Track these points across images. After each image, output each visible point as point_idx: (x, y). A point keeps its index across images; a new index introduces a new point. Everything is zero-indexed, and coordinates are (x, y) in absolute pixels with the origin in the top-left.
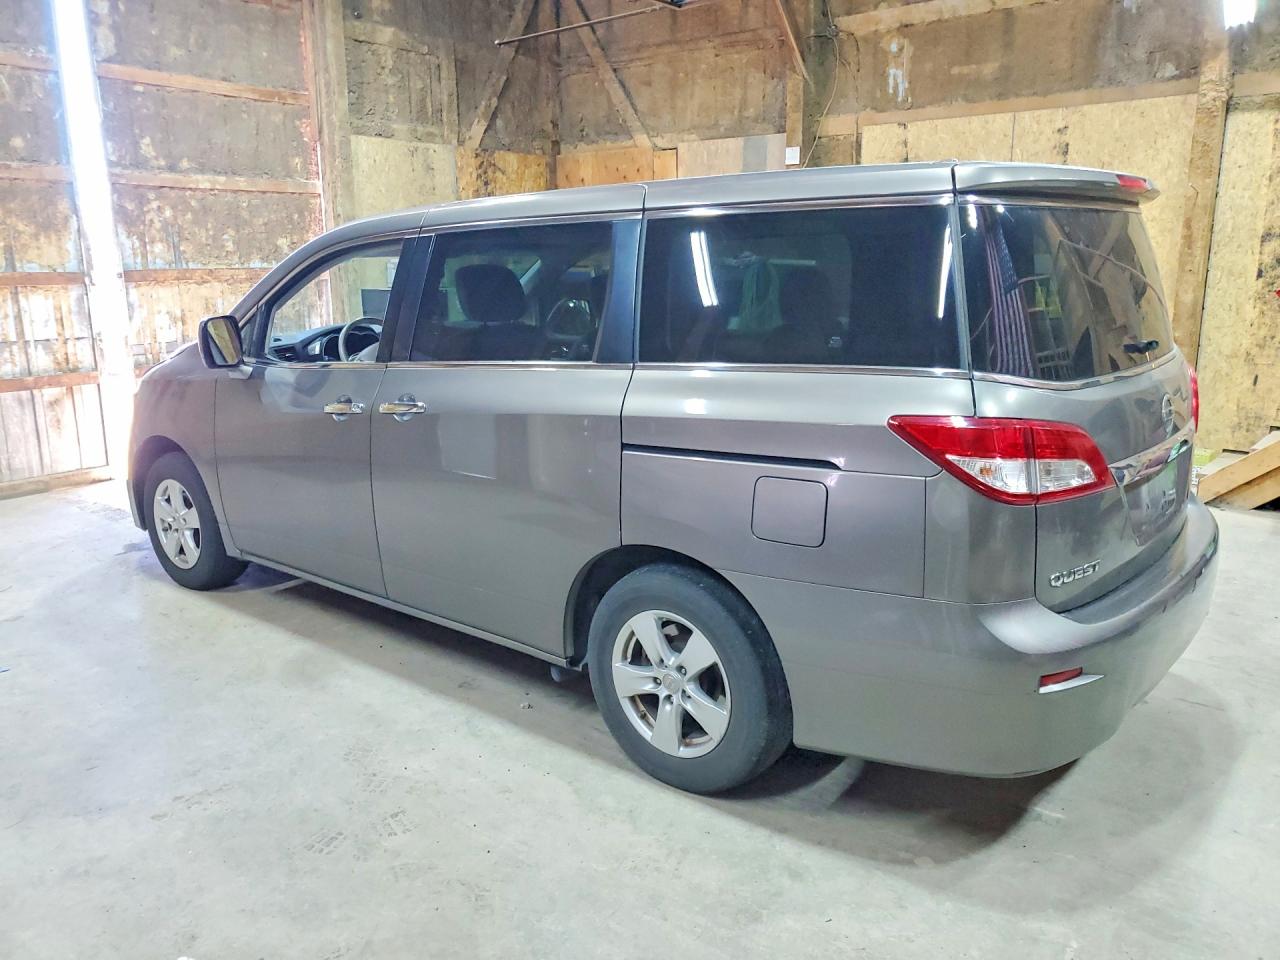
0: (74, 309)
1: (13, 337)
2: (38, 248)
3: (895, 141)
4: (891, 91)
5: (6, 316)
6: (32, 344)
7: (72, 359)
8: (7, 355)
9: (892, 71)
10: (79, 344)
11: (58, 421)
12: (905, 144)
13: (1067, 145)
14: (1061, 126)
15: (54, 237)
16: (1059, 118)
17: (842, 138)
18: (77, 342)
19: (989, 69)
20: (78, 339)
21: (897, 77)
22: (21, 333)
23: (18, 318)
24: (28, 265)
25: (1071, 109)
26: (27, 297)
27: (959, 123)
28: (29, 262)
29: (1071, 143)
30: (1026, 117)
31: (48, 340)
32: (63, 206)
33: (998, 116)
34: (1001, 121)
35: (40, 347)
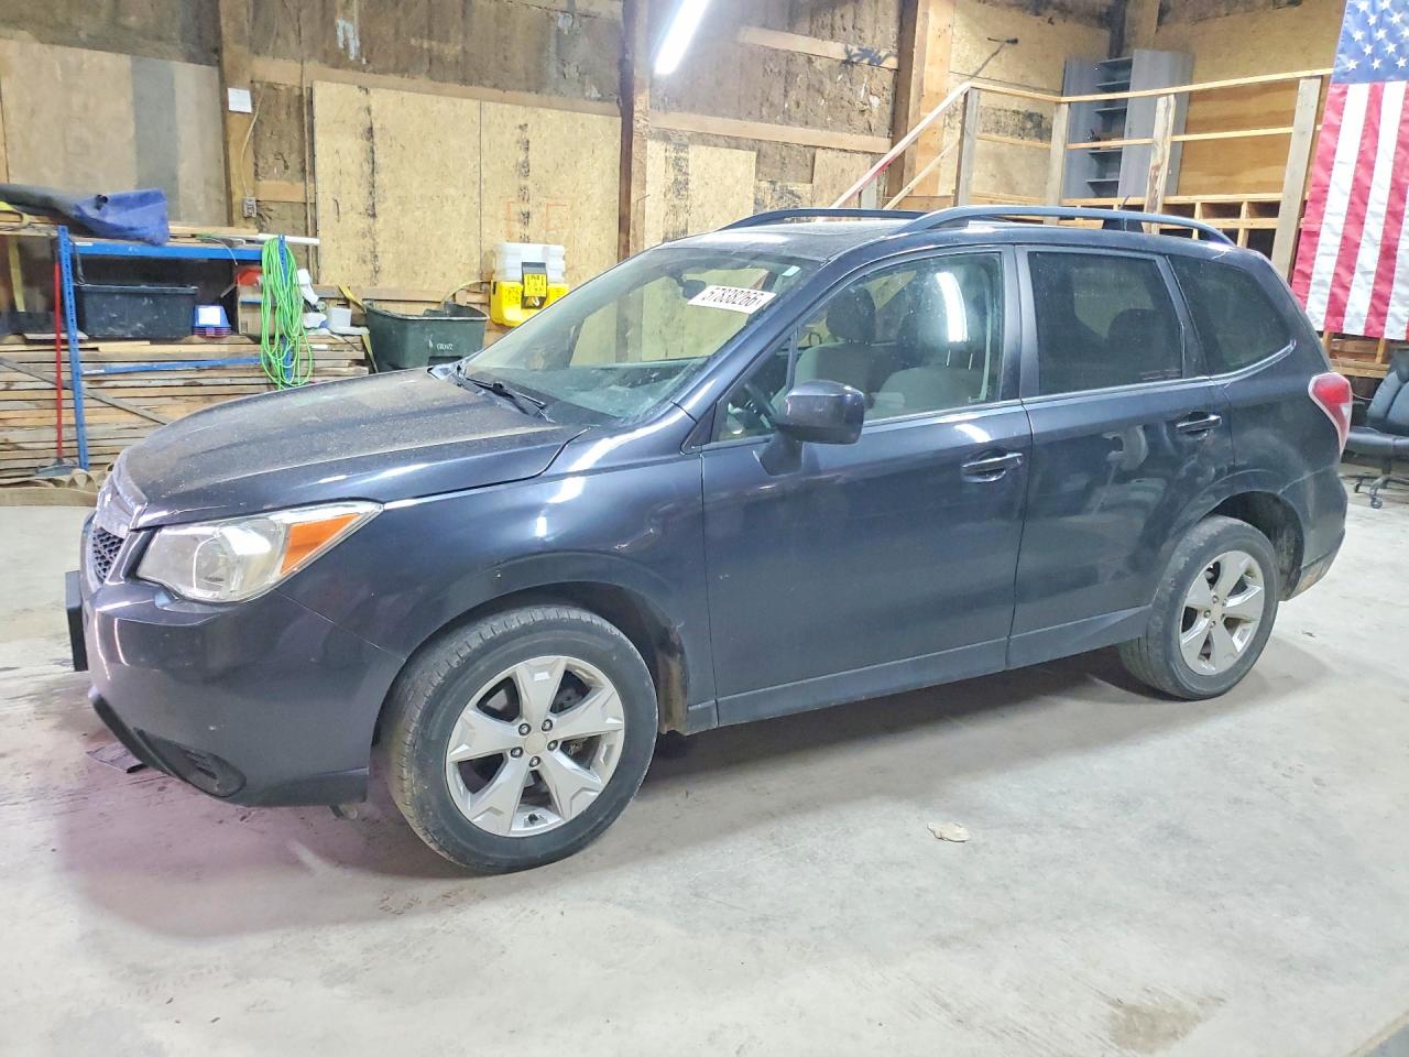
3: (357, 105)
4: (341, 45)
9: (340, 23)
12: (369, 111)
13: (528, 142)
14: (522, 123)
16: (521, 114)
17: (282, 88)
19: (451, 50)
21: (347, 30)
25: (529, 109)
27: (428, 100)
29: (531, 140)
30: (491, 107)
33: (466, 102)
34: (468, 106)
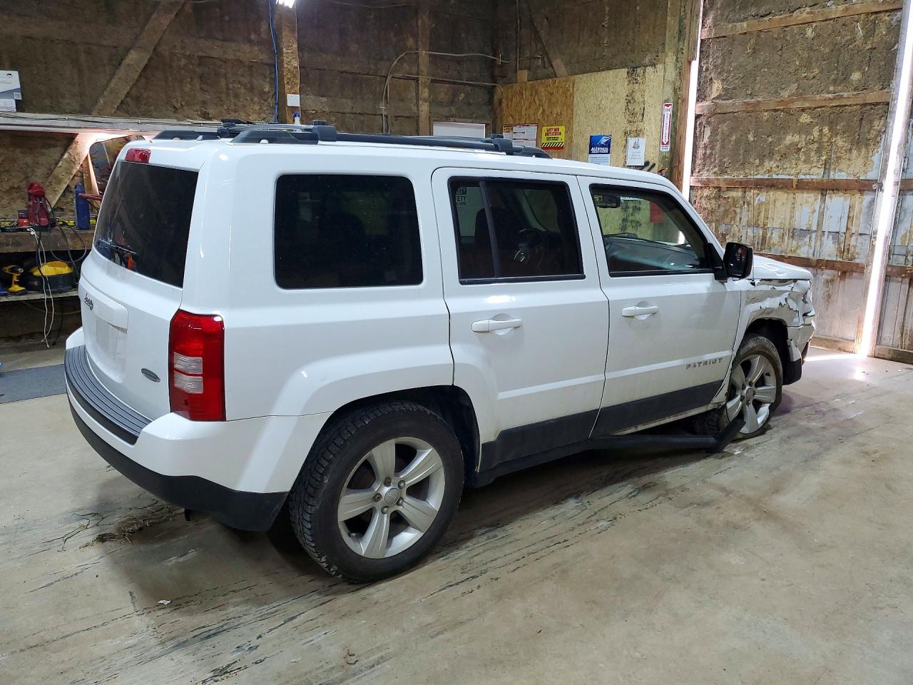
0: (865, 210)
1: (814, 228)
2: (849, 160)
5: (814, 211)
6: (826, 234)
7: (852, 249)
8: (807, 239)
10: (860, 239)
11: (829, 296)
15: (864, 150)
18: (859, 237)
20: (861, 234)
22: (819, 224)
23: (822, 215)
24: (839, 173)
26: (831, 198)
28: (840, 171)
31: (838, 233)
32: (877, 125)
35: (831, 237)
